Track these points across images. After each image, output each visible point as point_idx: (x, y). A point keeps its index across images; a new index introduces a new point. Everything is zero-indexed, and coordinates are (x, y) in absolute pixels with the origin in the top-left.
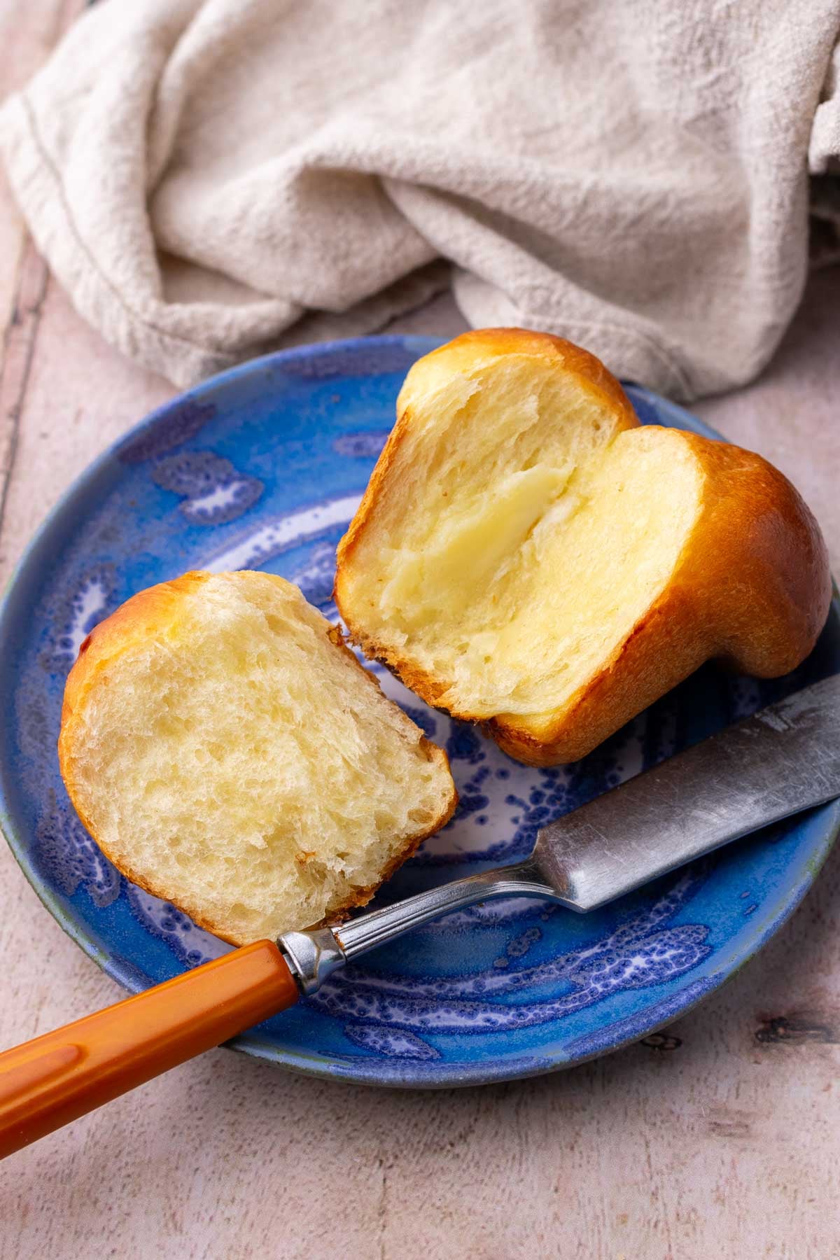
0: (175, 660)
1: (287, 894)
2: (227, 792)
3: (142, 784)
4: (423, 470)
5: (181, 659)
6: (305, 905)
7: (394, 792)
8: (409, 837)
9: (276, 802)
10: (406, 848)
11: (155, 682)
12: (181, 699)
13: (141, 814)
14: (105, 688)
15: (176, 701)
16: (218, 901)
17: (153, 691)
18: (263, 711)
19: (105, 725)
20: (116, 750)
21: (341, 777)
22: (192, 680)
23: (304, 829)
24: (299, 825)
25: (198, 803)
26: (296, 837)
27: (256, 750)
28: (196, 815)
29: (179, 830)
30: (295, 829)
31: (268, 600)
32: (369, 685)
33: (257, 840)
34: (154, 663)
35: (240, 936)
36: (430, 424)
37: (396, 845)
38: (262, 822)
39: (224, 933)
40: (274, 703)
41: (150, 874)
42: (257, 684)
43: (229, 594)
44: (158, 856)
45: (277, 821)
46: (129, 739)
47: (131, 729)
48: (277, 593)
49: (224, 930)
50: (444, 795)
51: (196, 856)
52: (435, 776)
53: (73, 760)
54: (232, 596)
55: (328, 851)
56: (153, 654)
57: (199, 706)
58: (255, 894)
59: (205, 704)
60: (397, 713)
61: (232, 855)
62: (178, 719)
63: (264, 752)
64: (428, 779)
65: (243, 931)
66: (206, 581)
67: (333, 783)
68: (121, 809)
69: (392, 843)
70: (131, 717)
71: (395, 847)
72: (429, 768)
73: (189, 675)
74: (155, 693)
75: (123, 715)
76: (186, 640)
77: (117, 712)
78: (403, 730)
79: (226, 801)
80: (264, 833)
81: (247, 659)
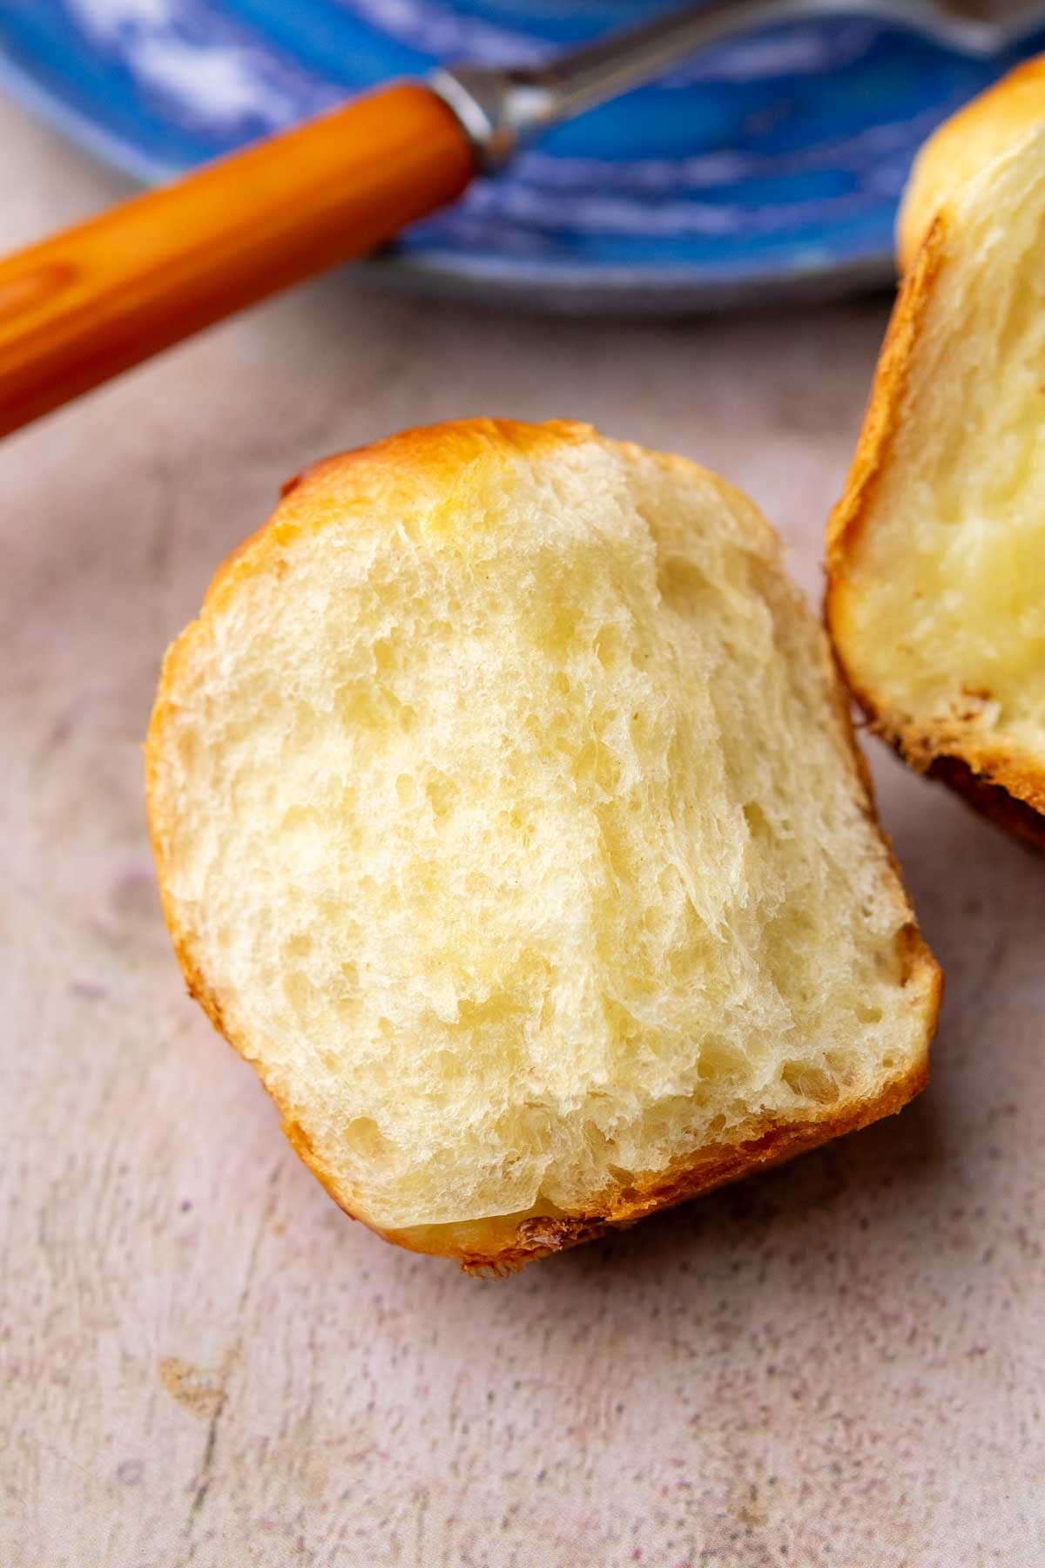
0: (423, 574)
1: (472, 1138)
2: (429, 884)
3: (282, 804)
4: (985, 345)
5: (436, 577)
6: (499, 1174)
7: (770, 1010)
8: (768, 1117)
9: (512, 940)
10: (752, 1135)
11: (373, 605)
12: (414, 659)
13: (257, 864)
14: (274, 582)
15: (400, 660)
16: (331, 1096)
17: (360, 623)
18: (561, 745)
19: (252, 659)
20: (259, 719)
21: (668, 936)
22: (446, 630)
23: (547, 1015)
24: (539, 1004)
25: (366, 882)
26: (529, 1027)
27: (517, 819)
28: (354, 908)
29: (312, 924)
30: (531, 1011)
31: (700, 532)
32: (846, 783)
33: (447, 1004)
34: (381, 566)
35: (350, 1188)
36: (994, 237)
37: (734, 1121)
38: (471, 970)
39: (324, 1169)
40: (593, 736)
41: (229, 992)
42: (574, 685)
43: (604, 484)
44: (254, 961)
45: (499, 980)
46: (289, 704)
47: (296, 687)
48: (724, 525)
49: (327, 1162)
50: (887, 1063)
51: (325, 990)
52: (889, 1018)
53: (173, 709)
54: (607, 491)
55: (576, 1078)
56: (387, 546)
57: (440, 687)
58: (408, 1113)
59: (451, 686)
60: (876, 859)
61: (394, 1017)
62: (393, 701)
63: (532, 829)
64: (873, 1016)
65: (361, 1178)
66: (575, 444)
67: (643, 946)
68: (224, 843)
69: (727, 1114)
70: (304, 660)
71: (728, 1125)
72: (888, 996)
73: (443, 614)
74: (366, 629)
75: (288, 653)
76: (460, 540)
77: (282, 640)
78: (871, 899)
79: (420, 901)
80: (465, 996)
81: (577, 628)
